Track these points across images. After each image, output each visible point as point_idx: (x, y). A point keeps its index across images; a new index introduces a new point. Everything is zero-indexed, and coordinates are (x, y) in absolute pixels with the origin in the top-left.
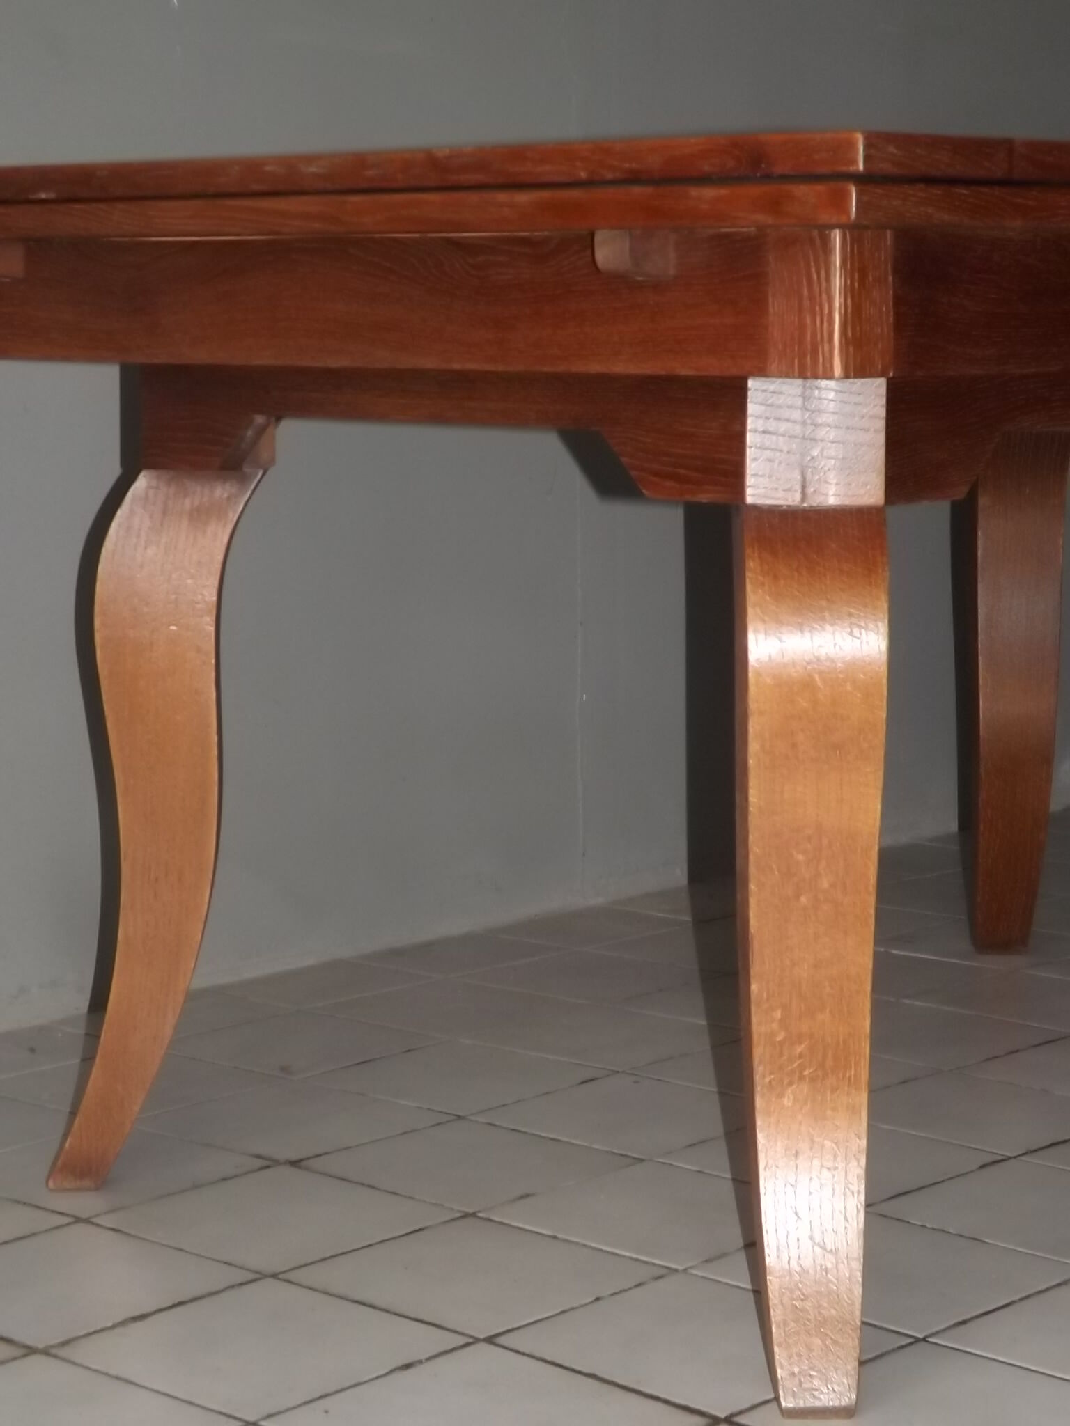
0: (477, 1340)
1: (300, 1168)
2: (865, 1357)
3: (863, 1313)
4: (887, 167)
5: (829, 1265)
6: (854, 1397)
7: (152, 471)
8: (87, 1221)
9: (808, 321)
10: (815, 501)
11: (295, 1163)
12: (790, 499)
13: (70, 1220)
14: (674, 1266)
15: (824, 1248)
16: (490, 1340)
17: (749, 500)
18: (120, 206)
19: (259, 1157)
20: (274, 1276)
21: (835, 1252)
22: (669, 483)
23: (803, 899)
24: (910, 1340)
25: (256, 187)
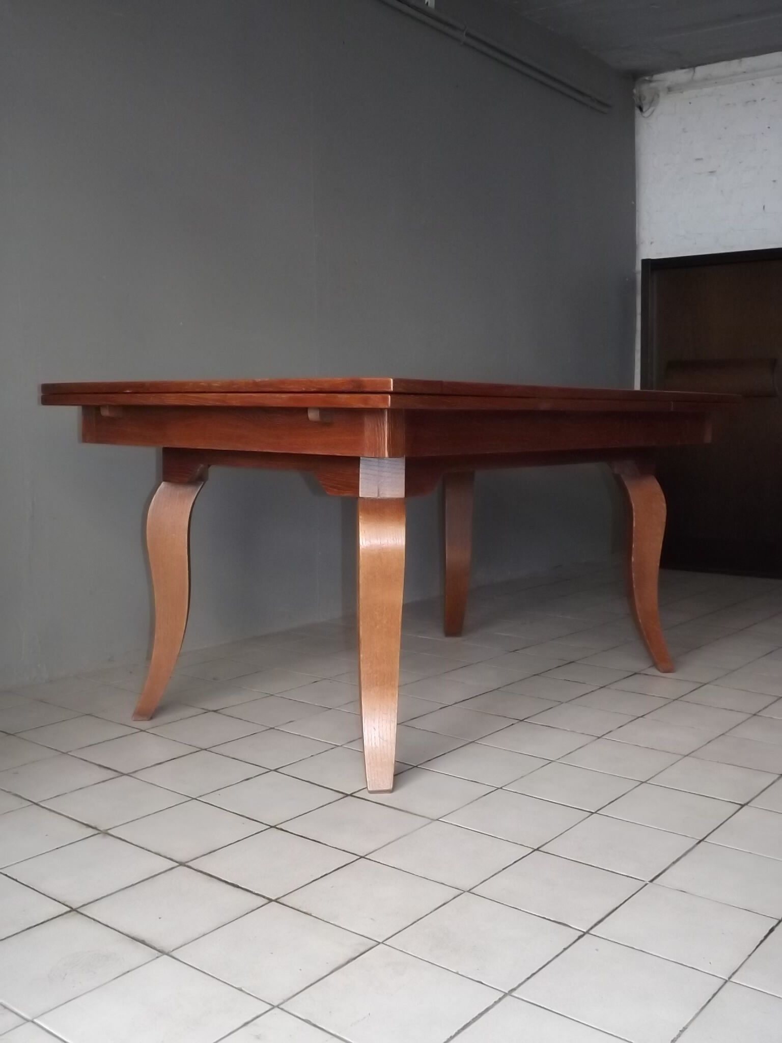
0: (271, 770)
1: (217, 712)
2: (396, 773)
3: (395, 758)
4: (400, 390)
5: (385, 745)
6: (392, 786)
7: (166, 483)
8: (144, 731)
9: (377, 438)
10: (382, 496)
11: (215, 711)
12: (374, 495)
13: (139, 731)
14: (339, 745)
15: (383, 739)
16: (276, 770)
17: (360, 496)
18: (154, 395)
19: (203, 709)
20: (206, 750)
21: (387, 741)
22: (335, 490)
23: (378, 627)
24: (412, 767)
25: (198, 390)
